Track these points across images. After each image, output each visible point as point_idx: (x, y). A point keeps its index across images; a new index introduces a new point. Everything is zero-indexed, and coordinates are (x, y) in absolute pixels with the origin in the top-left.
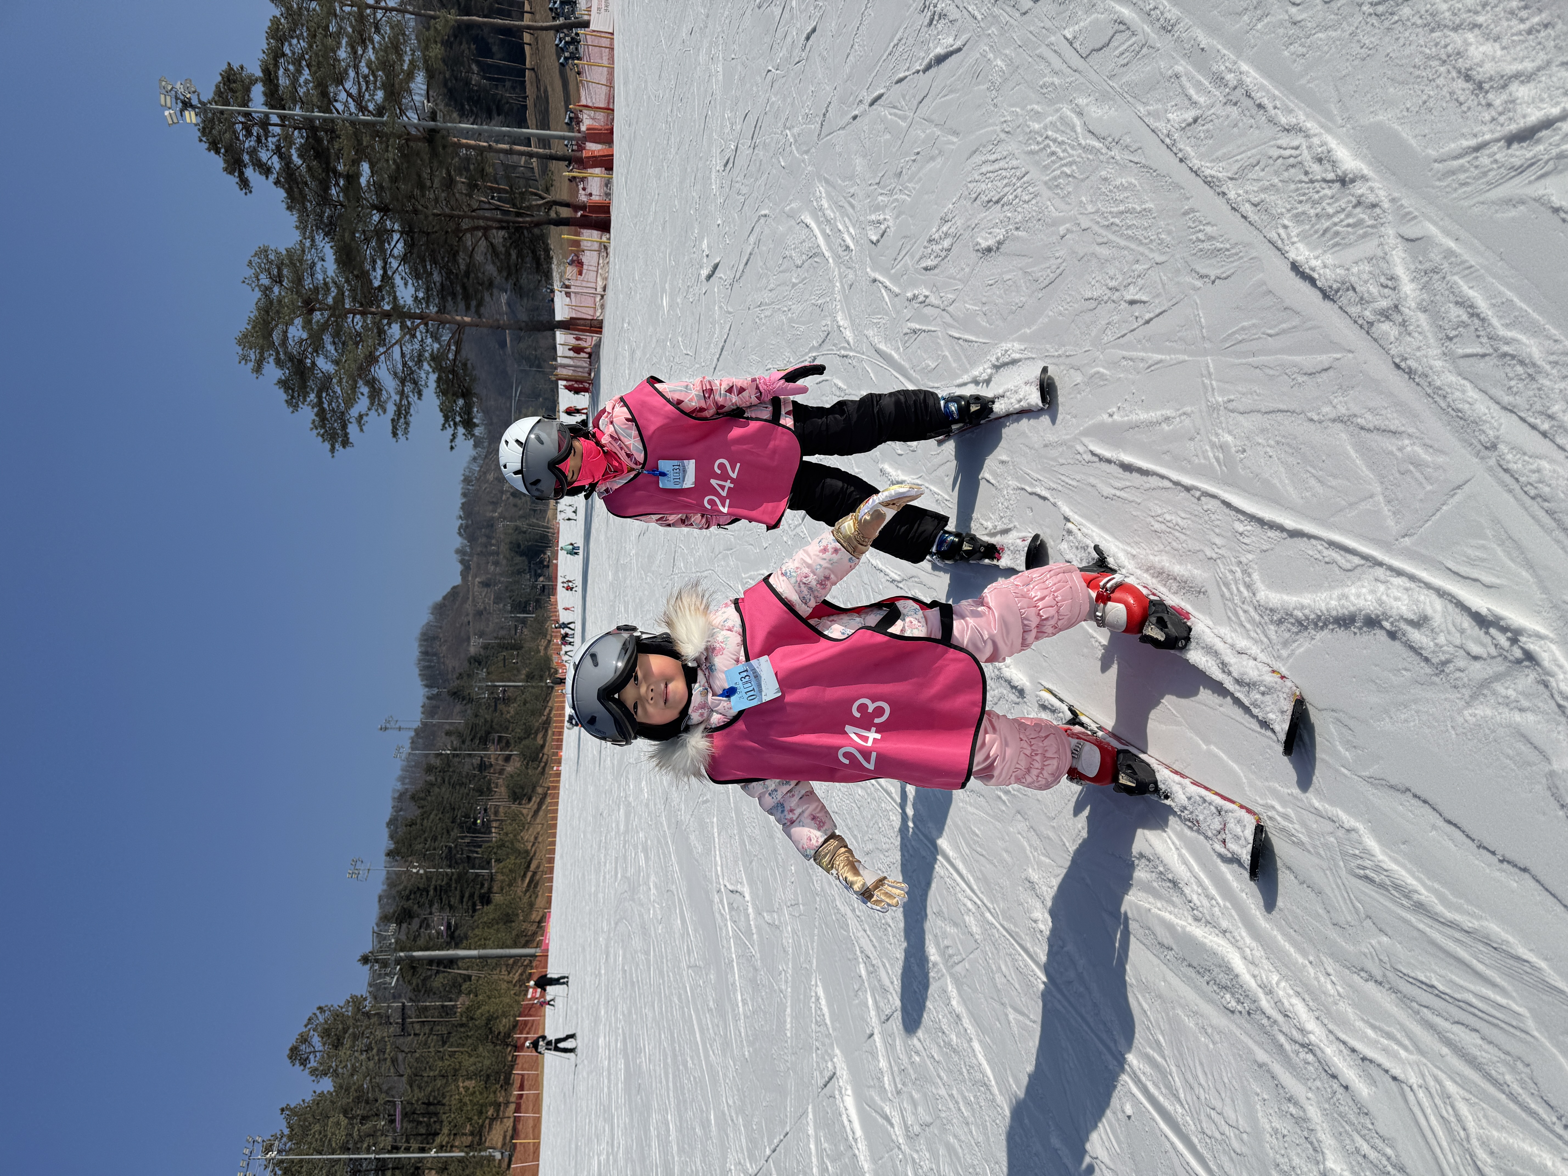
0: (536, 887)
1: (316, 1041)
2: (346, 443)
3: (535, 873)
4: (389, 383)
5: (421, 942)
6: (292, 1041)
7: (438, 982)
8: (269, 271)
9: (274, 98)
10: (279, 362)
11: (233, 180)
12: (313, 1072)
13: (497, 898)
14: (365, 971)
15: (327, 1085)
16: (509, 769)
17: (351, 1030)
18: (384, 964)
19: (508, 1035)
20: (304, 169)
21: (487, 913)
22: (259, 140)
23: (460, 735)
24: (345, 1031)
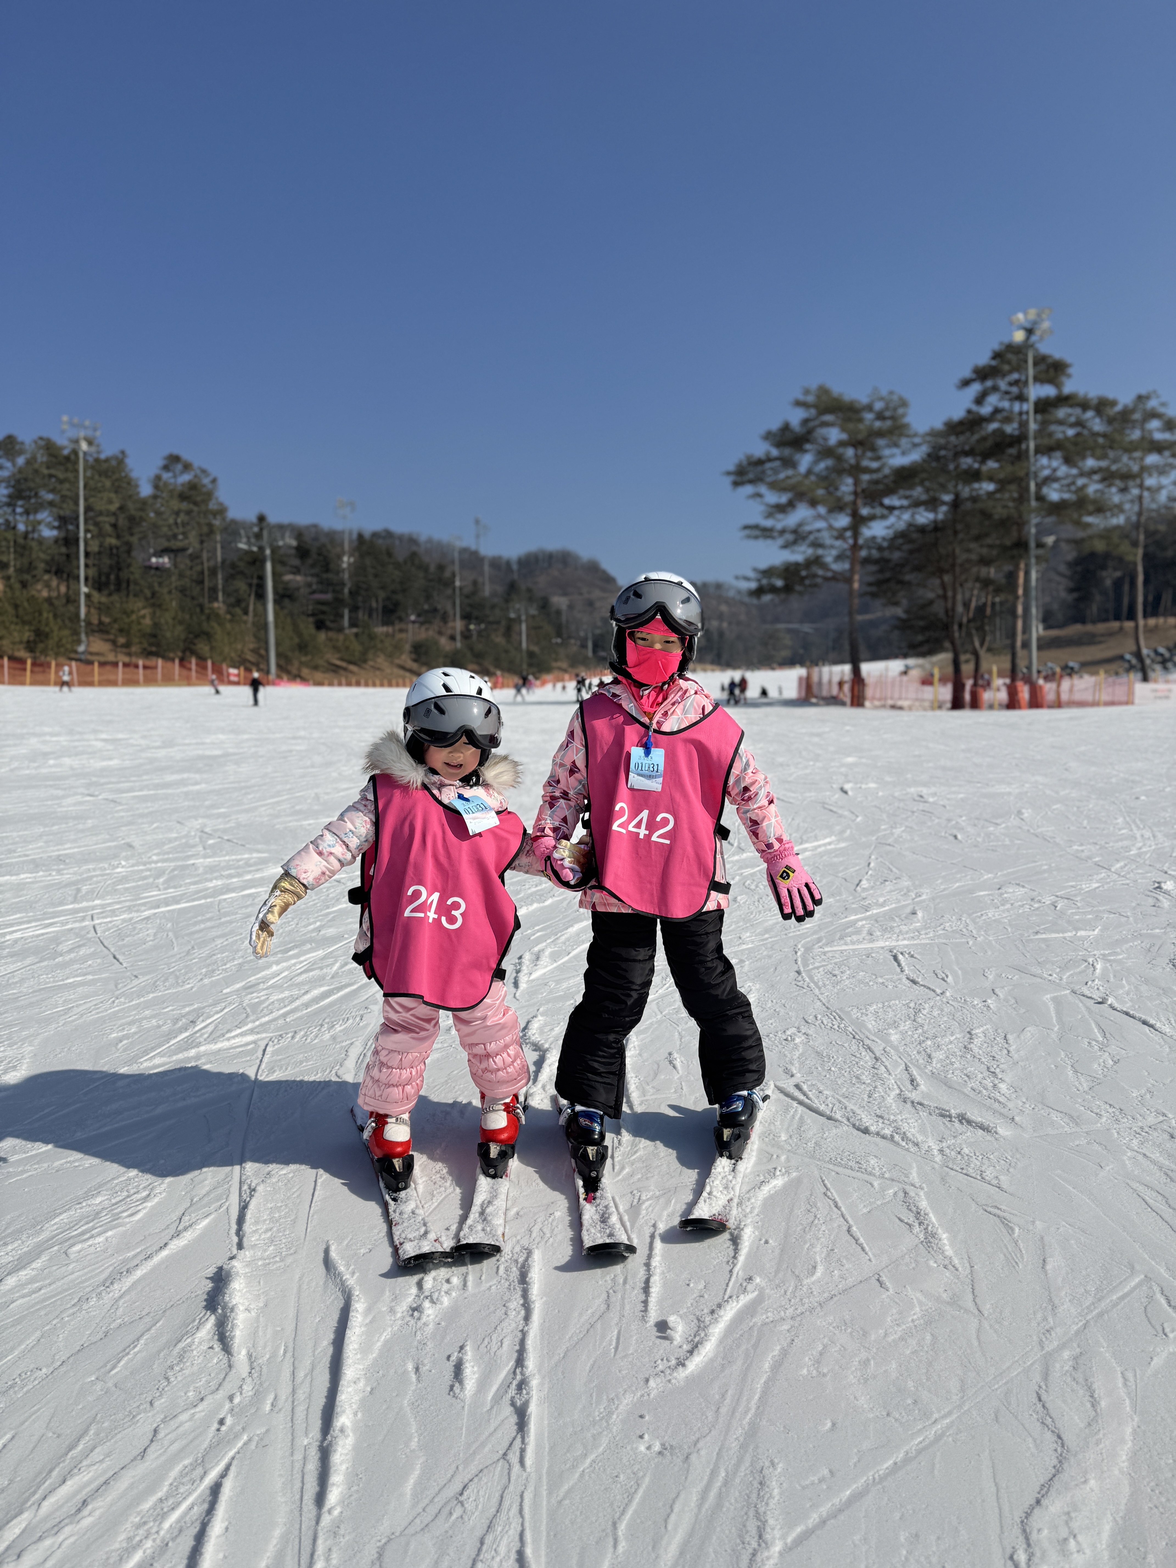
0: (334, 671)
1: (186, 478)
2: (736, 484)
3: (345, 669)
4: (792, 519)
5: (280, 568)
6: (186, 456)
7: (241, 585)
8: (887, 408)
9: (1043, 406)
10: (805, 422)
11: (967, 373)
12: (158, 478)
13: (322, 636)
14: (252, 518)
15: (146, 490)
16: (443, 641)
17: (195, 509)
18: (258, 536)
19: (193, 652)
20: (983, 433)
21: (307, 627)
22: (1007, 393)
23: (474, 593)
24: (196, 503)
